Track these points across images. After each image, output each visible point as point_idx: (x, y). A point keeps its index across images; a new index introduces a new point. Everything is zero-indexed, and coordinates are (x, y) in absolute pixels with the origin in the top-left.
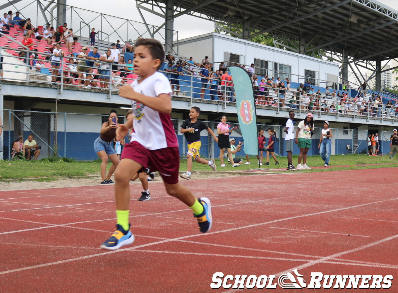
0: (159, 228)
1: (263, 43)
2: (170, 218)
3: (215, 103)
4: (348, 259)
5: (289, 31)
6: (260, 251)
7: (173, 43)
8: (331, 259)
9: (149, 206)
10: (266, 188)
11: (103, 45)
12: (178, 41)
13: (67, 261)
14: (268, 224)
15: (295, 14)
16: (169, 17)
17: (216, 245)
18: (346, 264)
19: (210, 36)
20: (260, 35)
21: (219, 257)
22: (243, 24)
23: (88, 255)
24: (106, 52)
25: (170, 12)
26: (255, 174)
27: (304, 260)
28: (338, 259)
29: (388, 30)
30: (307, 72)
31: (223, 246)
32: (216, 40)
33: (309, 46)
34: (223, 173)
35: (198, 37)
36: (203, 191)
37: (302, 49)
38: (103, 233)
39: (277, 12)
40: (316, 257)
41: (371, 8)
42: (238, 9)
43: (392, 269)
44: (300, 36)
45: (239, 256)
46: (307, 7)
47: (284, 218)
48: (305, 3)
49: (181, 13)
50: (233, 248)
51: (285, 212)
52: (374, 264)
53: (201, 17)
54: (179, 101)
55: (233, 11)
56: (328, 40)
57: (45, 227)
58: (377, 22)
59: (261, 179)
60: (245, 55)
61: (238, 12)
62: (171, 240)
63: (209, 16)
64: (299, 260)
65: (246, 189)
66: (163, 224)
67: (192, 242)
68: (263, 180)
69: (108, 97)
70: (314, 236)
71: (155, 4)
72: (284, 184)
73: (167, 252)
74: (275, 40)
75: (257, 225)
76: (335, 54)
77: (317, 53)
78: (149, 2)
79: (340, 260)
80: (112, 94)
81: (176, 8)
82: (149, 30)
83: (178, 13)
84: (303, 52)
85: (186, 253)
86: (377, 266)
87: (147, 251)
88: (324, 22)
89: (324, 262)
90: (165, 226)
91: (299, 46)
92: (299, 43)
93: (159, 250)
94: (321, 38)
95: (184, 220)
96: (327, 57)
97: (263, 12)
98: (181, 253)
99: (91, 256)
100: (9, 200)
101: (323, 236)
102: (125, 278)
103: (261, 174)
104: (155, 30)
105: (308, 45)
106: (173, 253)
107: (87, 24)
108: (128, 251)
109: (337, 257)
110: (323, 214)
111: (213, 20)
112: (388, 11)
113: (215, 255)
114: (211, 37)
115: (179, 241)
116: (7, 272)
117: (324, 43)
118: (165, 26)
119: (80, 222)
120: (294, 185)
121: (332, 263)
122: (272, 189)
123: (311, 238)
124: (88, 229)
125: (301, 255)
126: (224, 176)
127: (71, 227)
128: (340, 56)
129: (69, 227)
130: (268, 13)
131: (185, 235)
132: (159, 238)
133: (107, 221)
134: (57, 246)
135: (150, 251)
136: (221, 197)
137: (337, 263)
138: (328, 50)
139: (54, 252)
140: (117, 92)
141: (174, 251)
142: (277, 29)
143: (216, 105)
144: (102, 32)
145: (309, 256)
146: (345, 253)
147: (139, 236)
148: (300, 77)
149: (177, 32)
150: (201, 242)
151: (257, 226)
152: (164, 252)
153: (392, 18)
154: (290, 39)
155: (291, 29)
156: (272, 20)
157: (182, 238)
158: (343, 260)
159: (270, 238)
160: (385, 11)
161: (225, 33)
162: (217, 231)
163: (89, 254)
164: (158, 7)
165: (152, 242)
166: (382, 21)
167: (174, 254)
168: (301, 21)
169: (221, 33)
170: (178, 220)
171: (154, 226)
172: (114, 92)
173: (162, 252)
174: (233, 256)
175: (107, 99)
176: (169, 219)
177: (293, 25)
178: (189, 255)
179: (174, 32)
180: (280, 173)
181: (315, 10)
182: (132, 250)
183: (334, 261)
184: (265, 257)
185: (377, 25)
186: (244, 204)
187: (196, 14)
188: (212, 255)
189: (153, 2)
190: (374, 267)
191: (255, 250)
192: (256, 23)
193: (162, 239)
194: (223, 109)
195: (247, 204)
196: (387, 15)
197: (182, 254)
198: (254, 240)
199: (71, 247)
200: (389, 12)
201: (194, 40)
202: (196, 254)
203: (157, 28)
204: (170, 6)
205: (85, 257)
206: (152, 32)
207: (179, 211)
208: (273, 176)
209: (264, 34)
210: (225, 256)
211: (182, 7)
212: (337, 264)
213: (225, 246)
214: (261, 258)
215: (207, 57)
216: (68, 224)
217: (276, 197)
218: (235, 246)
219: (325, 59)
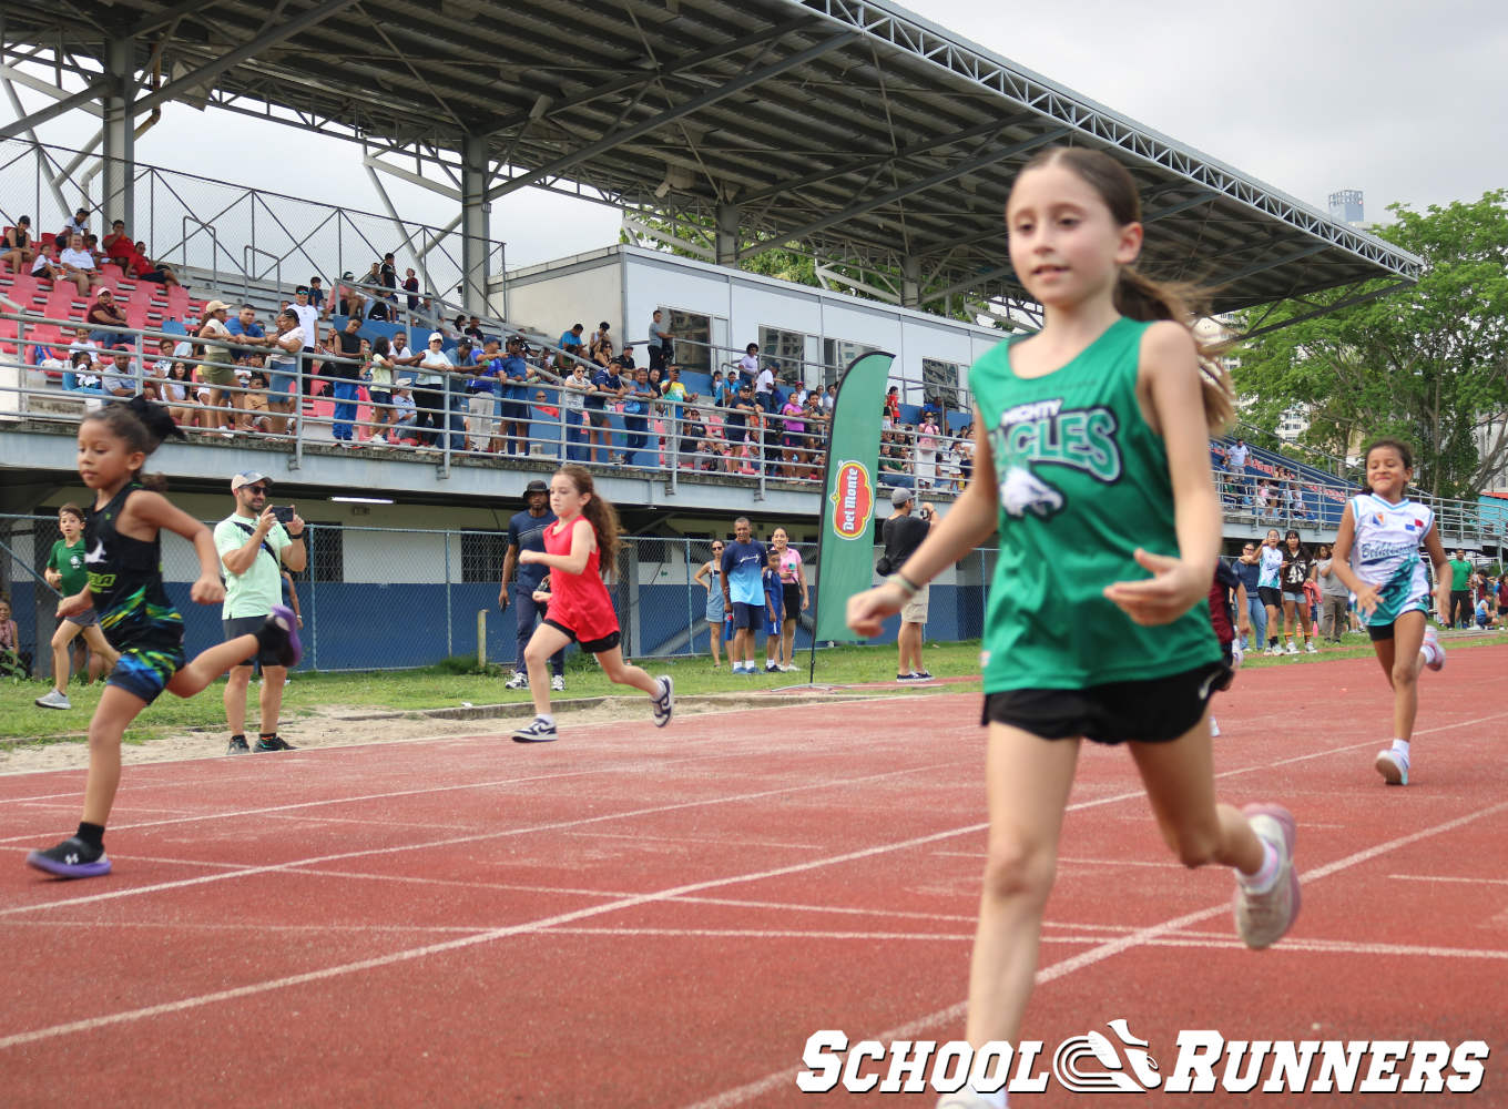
0: (589, 866)
1: (785, 274)
2: (606, 836)
3: (641, 476)
4: (1218, 931)
5: (867, 234)
6: (941, 921)
7: (491, 282)
8: (1167, 932)
9: (519, 803)
10: (862, 740)
11: (260, 294)
12: (505, 273)
13: (355, 966)
14: (924, 844)
15: (887, 179)
16: (475, 197)
17: (794, 907)
18: (1220, 944)
19: (611, 257)
20: (774, 250)
21: (821, 939)
22: (718, 216)
23: (412, 948)
24: (271, 317)
25: (476, 179)
26: (800, 701)
27: (1090, 940)
28: (1190, 934)
29: (1188, 223)
30: (930, 367)
31: (819, 909)
32: (632, 267)
33: (934, 282)
34: (693, 701)
35: (574, 261)
36: (667, 756)
37: (912, 291)
38: (420, 884)
39: (828, 173)
40: (1119, 929)
41: (1134, 152)
42: (700, 166)
43: (1365, 954)
44: (902, 249)
45: (885, 936)
46: (927, 154)
47: (964, 826)
48: (920, 141)
49: (513, 184)
50: (854, 915)
51: (958, 809)
52: (1304, 941)
53: (578, 195)
54: (524, 471)
55: (683, 172)
56: (993, 261)
57: (227, 875)
58: (1156, 196)
59: (832, 717)
60: (727, 317)
61: (700, 177)
62: (649, 898)
63: (607, 190)
64: (1072, 940)
65: (801, 747)
66: (594, 854)
67: (718, 902)
68: (838, 718)
69: (293, 465)
70: (1083, 872)
71: (428, 154)
72: (914, 730)
73: (653, 932)
74: (821, 264)
75: (890, 847)
76: (1020, 307)
77: (958, 306)
78: (406, 149)
79: (1197, 934)
80: (304, 454)
81: (498, 168)
82: (408, 240)
83: (504, 181)
84: (915, 302)
85: (715, 933)
86: (1317, 948)
87: (591, 931)
88: (983, 201)
89: (1150, 942)
90: (606, 861)
91: (902, 283)
92: (902, 274)
93: (627, 926)
94: (970, 254)
95: (654, 841)
96: (992, 315)
97: (782, 173)
98: (699, 932)
99: (423, 951)
100: (53, 801)
101: (1111, 872)
102: (566, 1005)
103: (819, 700)
104: (429, 240)
105: (931, 278)
106: (673, 932)
107: (204, 226)
108: (532, 934)
109: (1185, 928)
110: (1081, 810)
111: (618, 202)
112: (1192, 161)
113: (807, 934)
114: (616, 258)
115: (673, 899)
116: (190, 1002)
117: (981, 271)
118: (461, 225)
119: (330, 858)
120: (948, 731)
121: (1174, 943)
122: (884, 744)
123: (1076, 879)
124: (366, 875)
125: (1074, 926)
126: (698, 711)
127: (308, 872)
128: (1035, 312)
129: (302, 871)
130: (797, 177)
131: (685, 883)
132: (608, 894)
133: (415, 852)
134: (297, 928)
135: (598, 931)
136: (734, 772)
137: (1193, 943)
138: (995, 295)
139: (300, 943)
140: (320, 447)
141: (674, 928)
142: (830, 229)
143: (646, 484)
144: (254, 250)
145: (1096, 927)
146: (1203, 915)
147: (540, 889)
148: (909, 385)
149: (503, 245)
150: (743, 899)
151: (893, 852)
152: (644, 931)
153: (1204, 184)
154: (872, 260)
155: (875, 228)
156: (812, 199)
157: (681, 890)
158: (1206, 934)
159: (951, 883)
160: (1180, 161)
161: (655, 244)
162: (775, 867)
163: (416, 945)
164: (436, 166)
165: (590, 905)
166: (1172, 197)
167: (678, 937)
168: (907, 203)
169: (642, 243)
170: (634, 841)
171: (569, 860)
172: (311, 447)
173: (637, 931)
174: (865, 936)
175: (290, 470)
176: (610, 840)
177: (883, 216)
178: (727, 938)
179: (493, 246)
180: (878, 697)
181: (953, 162)
182: (542, 931)
183: (1178, 938)
184: (963, 933)
185: (1156, 208)
186: (818, 791)
187: (562, 184)
188: (800, 934)
189: (418, 149)
190: (1306, 951)
191: (925, 916)
192: (760, 210)
193: (618, 895)
194: (669, 493)
195: (828, 790)
196: (1189, 176)
197: (703, 936)
198: (907, 889)
199: (346, 928)
200: (1194, 165)
201: (561, 271)
202: (747, 933)
203: (436, 234)
204: (476, 161)
205: (407, 955)
206: (419, 248)
207: (623, 815)
208: (866, 707)
209: (788, 245)
210: (839, 935)
211: (514, 162)
212: (1189, 948)
213: (828, 909)
214: (952, 937)
215: (605, 326)
216: (293, 864)
217: (908, 767)
218: (857, 907)
219: (985, 322)
